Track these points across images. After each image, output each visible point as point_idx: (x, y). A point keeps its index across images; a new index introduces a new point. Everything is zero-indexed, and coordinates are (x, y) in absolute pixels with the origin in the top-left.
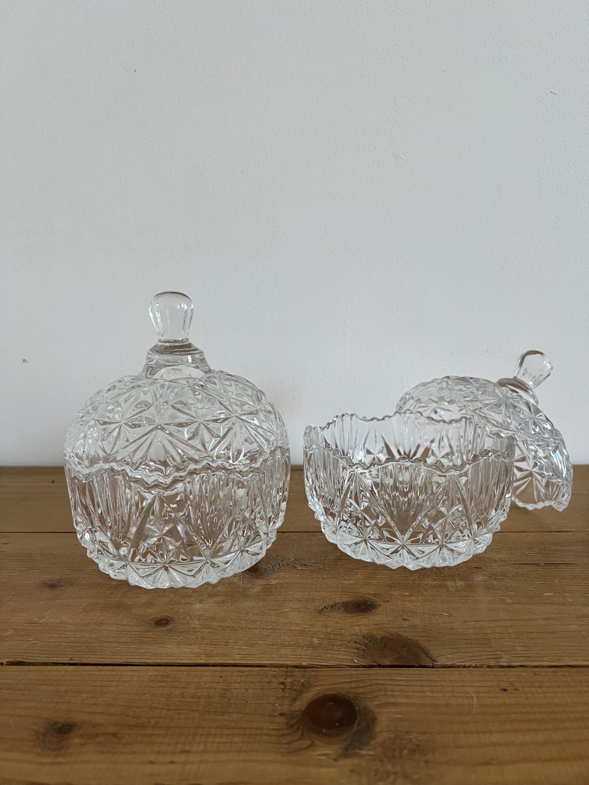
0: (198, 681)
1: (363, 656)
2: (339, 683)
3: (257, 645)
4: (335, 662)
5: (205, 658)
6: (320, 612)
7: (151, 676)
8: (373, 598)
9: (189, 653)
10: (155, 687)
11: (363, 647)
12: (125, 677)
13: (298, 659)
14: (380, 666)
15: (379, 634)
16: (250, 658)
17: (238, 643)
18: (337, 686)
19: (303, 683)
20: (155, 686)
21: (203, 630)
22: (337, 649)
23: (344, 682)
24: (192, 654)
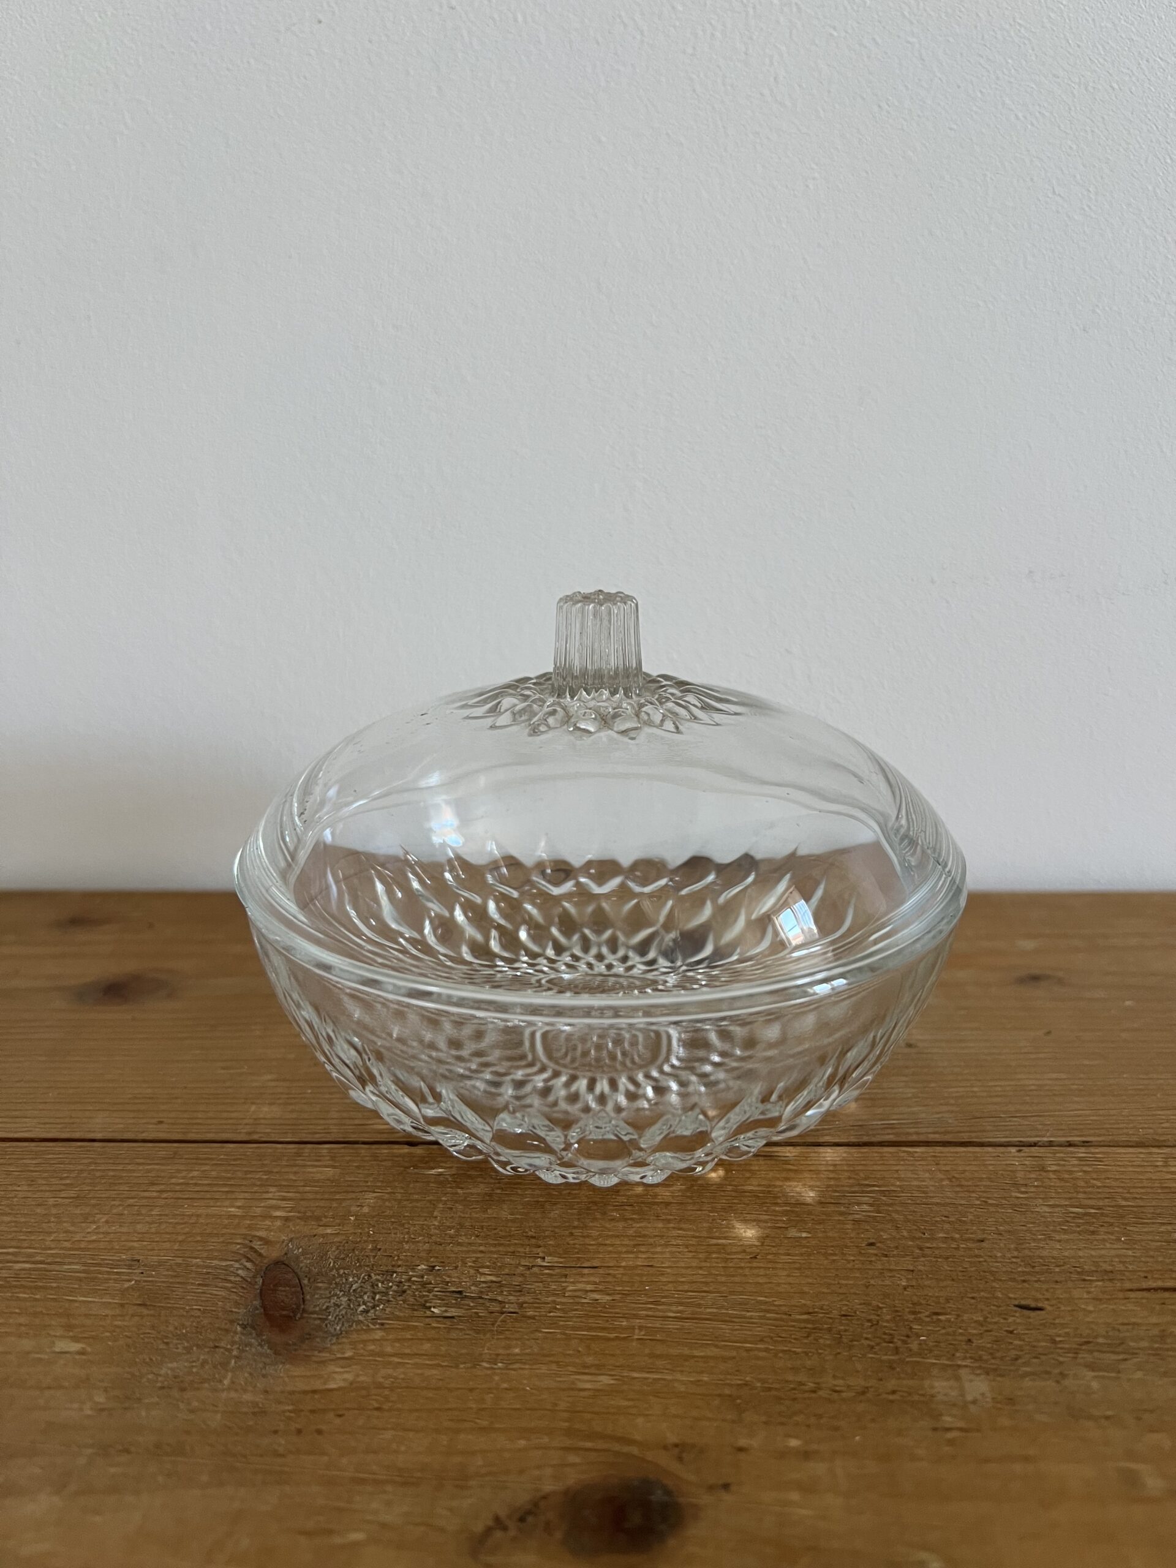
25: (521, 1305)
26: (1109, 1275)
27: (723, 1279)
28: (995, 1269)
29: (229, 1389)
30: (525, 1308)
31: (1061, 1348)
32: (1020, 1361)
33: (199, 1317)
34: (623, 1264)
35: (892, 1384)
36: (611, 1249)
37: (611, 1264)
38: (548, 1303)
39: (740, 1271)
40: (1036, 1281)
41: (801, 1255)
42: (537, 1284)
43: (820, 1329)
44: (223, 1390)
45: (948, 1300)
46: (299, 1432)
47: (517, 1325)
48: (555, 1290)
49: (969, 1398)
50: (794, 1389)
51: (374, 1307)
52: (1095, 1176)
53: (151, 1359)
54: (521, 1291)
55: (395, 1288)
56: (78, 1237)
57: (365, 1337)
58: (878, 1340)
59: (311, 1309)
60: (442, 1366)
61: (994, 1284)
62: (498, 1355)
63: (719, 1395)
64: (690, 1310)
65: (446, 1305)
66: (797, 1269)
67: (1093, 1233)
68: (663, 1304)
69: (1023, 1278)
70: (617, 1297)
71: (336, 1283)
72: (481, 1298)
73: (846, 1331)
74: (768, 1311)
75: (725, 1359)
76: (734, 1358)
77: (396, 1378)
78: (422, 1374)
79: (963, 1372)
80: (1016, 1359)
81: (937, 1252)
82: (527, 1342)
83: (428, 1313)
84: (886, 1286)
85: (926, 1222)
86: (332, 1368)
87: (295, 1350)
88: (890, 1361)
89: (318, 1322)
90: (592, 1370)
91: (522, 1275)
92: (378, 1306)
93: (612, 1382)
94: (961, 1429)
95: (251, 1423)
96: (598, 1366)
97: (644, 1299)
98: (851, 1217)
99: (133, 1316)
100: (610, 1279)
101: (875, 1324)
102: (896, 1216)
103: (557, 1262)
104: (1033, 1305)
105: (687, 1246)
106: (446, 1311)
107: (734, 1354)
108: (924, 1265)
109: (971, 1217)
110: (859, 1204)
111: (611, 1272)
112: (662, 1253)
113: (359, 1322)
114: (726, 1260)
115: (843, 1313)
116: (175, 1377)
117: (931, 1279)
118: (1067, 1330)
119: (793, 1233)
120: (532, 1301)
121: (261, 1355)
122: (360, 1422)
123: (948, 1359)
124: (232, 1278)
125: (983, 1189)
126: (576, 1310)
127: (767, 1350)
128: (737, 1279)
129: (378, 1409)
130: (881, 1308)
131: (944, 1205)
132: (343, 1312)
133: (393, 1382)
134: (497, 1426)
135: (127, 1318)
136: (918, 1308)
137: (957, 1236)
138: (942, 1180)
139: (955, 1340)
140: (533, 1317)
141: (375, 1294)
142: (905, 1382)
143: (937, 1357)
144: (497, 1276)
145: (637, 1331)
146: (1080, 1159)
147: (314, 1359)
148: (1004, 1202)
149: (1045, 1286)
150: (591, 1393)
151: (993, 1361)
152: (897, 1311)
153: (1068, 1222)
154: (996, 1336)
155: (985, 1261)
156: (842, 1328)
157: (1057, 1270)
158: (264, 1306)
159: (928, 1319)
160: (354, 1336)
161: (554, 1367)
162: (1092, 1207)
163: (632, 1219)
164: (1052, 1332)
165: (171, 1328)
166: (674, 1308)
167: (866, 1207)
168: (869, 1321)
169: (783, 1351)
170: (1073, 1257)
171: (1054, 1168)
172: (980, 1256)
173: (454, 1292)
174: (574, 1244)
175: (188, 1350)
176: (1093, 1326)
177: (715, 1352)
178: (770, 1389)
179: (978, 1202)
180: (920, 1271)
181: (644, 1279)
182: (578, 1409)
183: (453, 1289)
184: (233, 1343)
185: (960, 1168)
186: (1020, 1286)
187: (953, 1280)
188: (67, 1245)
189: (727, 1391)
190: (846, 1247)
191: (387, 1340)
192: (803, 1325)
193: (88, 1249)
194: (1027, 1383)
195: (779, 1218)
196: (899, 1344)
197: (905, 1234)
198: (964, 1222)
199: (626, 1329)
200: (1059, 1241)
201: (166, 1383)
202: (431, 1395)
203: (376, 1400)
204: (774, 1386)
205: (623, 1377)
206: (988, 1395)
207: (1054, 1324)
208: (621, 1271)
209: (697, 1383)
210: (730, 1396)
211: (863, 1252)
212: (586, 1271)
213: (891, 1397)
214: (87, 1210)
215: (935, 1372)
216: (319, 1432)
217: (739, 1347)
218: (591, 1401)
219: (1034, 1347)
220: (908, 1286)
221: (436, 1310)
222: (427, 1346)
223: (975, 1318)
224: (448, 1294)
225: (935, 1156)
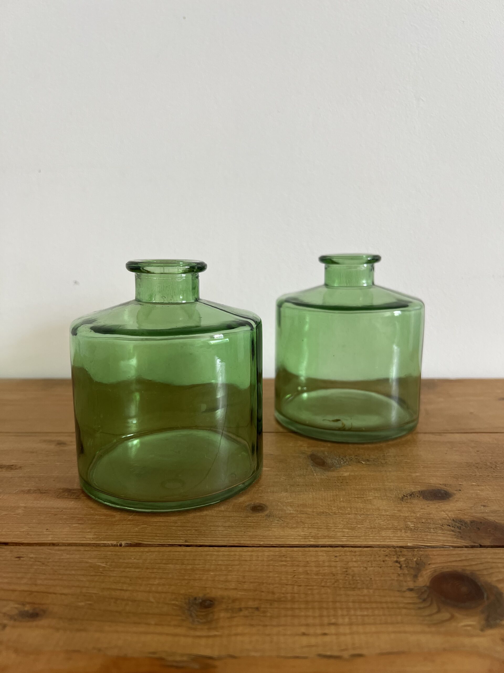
0: (315, 560)
1: (461, 537)
2: (450, 562)
3: (357, 528)
4: (437, 543)
5: (313, 540)
6: (402, 499)
7: (269, 556)
8: (445, 487)
9: (297, 535)
10: (277, 566)
11: (458, 530)
12: (244, 556)
13: (401, 540)
14: (481, 546)
15: (467, 519)
16: (356, 540)
17: (338, 526)
18: (449, 564)
19: (416, 561)
20: (277, 564)
21: (299, 515)
22: (433, 531)
23: (456, 561)
24: (299, 536)
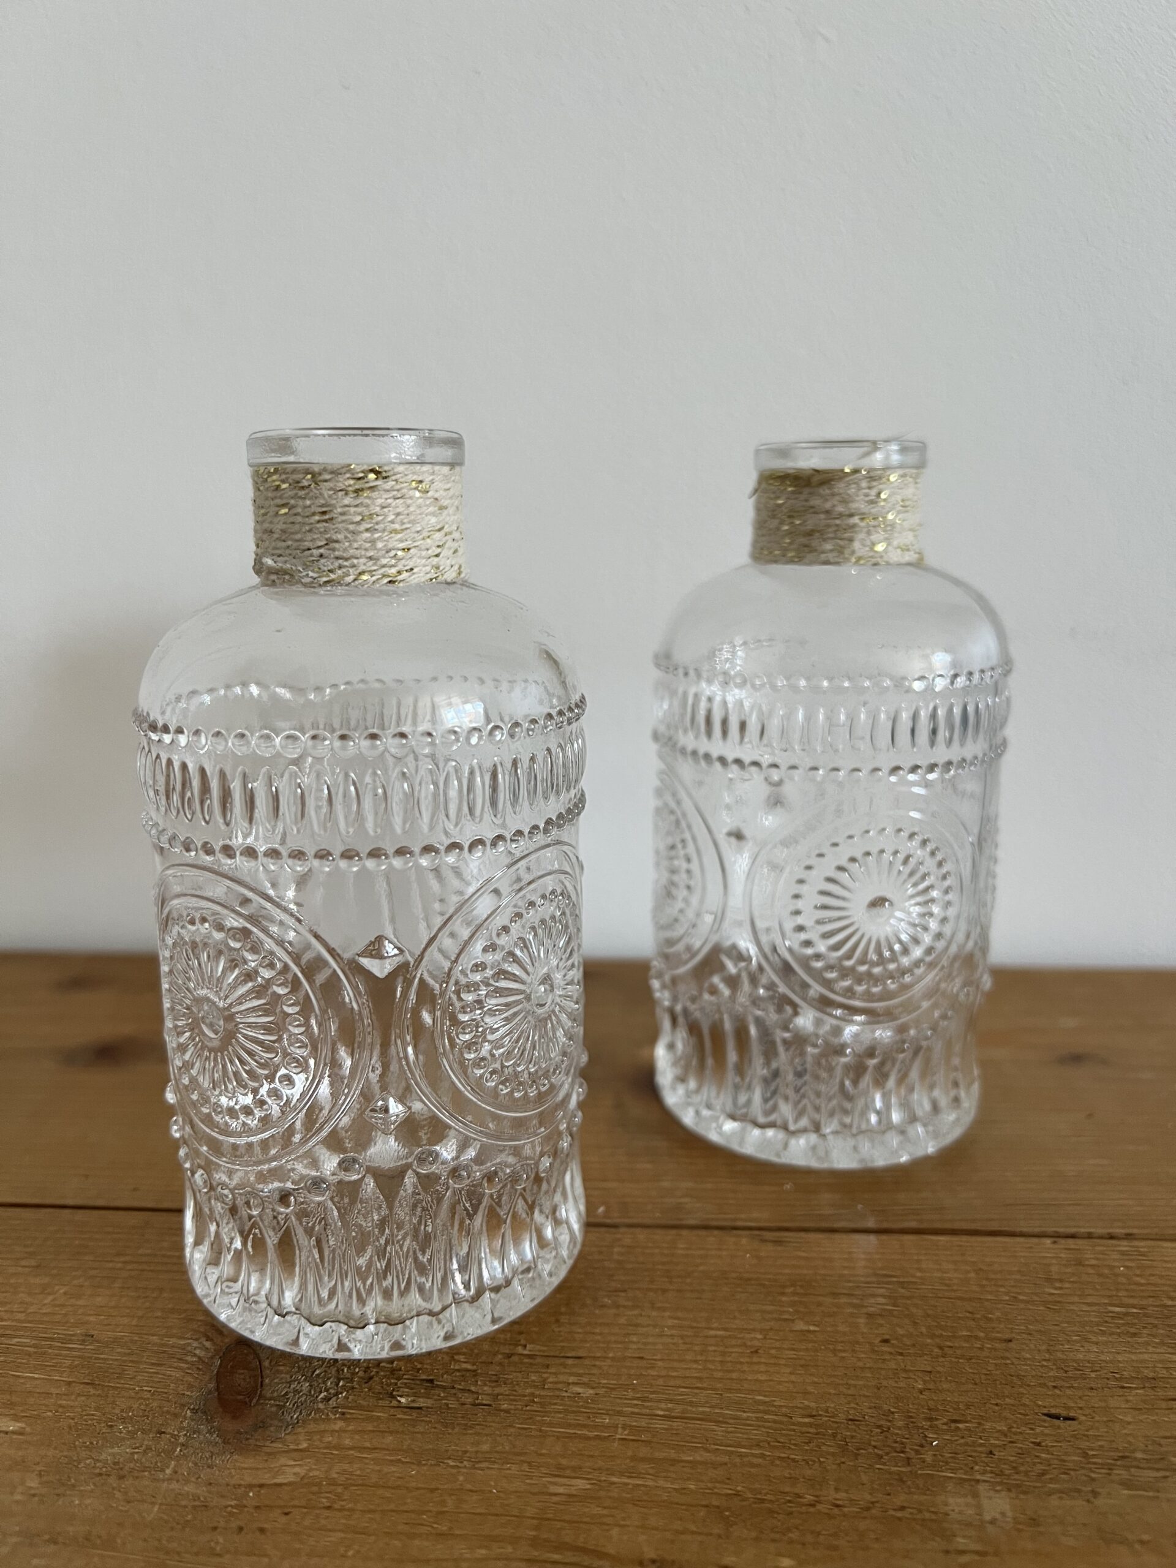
25: (496, 1397)
26: (1152, 1382)
27: (719, 1375)
28: (1023, 1374)
29: (170, 1480)
30: (500, 1400)
31: (1095, 1463)
32: (1048, 1477)
33: (148, 1399)
34: (611, 1355)
35: (900, 1499)
36: (599, 1337)
37: (598, 1355)
38: (525, 1396)
39: (739, 1366)
40: (1069, 1387)
41: (807, 1350)
42: (515, 1374)
43: (824, 1435)
44: (164, 1480)
45: (968, 1406)
46: (241, 1529)
47: (489, 1419)
48: (534, 1381)
49: (987, 1517)
50: (789, 1501)
51: (337, 1394)
52: (1138, 1272)
53: (91, 1443)
54: (497, 1381)
55: (361, 1374)
56: (32, 1309)
57: (322, 1427)
58: (887, 1449)
59: (268, 1395)
60: (403, 1463)
61: (1021, 1390)
62: (466, 1452)
63: (706, 1506)
64: (679, 1408)
65: (415, 1395)
66: (802, 1366)
67: (1134, 1335)
68: (651, 1400)
69: (1054, 1384)
70: (602, 1391)
71: (299, 1367)
72: (453, 1388)
73: (852, 1437)
74: (766, 1412)
75: (715, 1465)
76: (726, 1464)
77: (351, 1474)
78: (379, 1471)
79: (981, 1487)
80: (1043, 1474)
81: (959, 1352)
82: (498, 1438)
83: (394, 1403)
84: (900, 1388)
85: (948, 1317)
86: (283, 1460)
87: (247, 1439)
88: (899, 1473)
89: (274, 1409)
90: (568, 1472)
91: (500, 1364)
92: (341, 1393)
93: (588, 1487)
94: (977, 1553)
95: (189, 1517)
96: (574, 1469)
97: (631, 1394)
98: (864, 1310)
99: (79, 1395)
100: (595, 1371)
101: (884, 1431)
102: (914, 1310)
103: (540, 1351)
104: (1064, 1413)
105: (682, 1337)
106: (413, 1401)
107: (726, 1459)
108: (944, 1366)
109: (998, 1314)
110: (874, 1296)
111: (597, 1363)
112: (654, 1344)
113: (318, 1410)
114: (723, 1354)
115: (851, 1417)
116: (115, 1463)
117: (950, 1382)
118: (1100, 1443)
119: (801, 1326)
120: (507, 1393)
121: (209, 1442)
122: (307, 1523)
123: (966, 1473)
124: (189, 1358)
125: (1012, 1283)
126: (555, 1404)
127: (763, 1456)
128: (734, 1375)
129: (329, 1508)
130: (893, 1413)
131: (970, 1299)
132: (303, 1399)
133: (347, 1479)
134: (457, 1532)
135: (73, 1397)
136: (934, 1415)
137: (982, 1335)
138: (968, 1272)
139: (976, 1451)
140: (507, 1411)
141: (339, 1380)
142: (915, 1497)
143: (953, 1470)
144: (474, 1364)
145: (620, 1430)
146: (1123, 1253)
147: (268, 1450)
148: (1036, 1298)
149: (1080, 1393)
150: (563, 1498)
151: (1016, 1477)
152: (911, 1417)
153: (1106, 1322)
154: (1021, 1448)
155: (1013, 1364)
156: (849, 1433)
157: (1093, 1375)
158: (217, 1389)
159: (945, 1427)
160: (312, 1427)
161: (525, 1467)
162: (1134, 1306)
163: (624, 1306)
164: (1084, 1444)
165: (117, 1411)
166: (663, 1406)
167: (882, 1300)
168: (879, 1427)
169: (779, 1457)
170: (1111, 1362)
171: (1093, 1262)
172: (1008, 1359)
173: (424, 1380)
174: (560, 1332)
175: (132, 1435)
176: (1131, 1439)
177: (707, 1456)
178: (762, 1501)
179: (1007, 1298)
180: (939, 1372)
181: (632, 1372)
182: (551, 1516)
183: (424, 1377)
184: (182, 1429)
185: (988, 1260)
186: (1050, 1393)
187: (976, 1384)
188: (22, 1316)
189: (715, 1503)
190: (857, 1343)
191: (345, 1431)
192: (804, 1429)
193: (42, 1322)
194: (1054, 1501)
195: (786, 1309)
196: (912, 1454)
197: (924, 1330)
198: (990, 1320)
199: (606, 1427)
200: (1097, 1343)
201: (104, 1469)
202: (388, 1495)
203: (327, 1498)
204: (769, 1497)
205: (600, 1481)
206: (1009, 1514)
207: (1087, 1436)
208: (609, 1362)
209: (682, 1491)
210: (718, 1507)
211: (876, 1349)
212: (570, 1362)
213: (899, 1514)
214: (46, 1280)
215: (950, 1487)
216: (262, 1530)
217: (732, 1452)
218: (562, 1507)
219: (1064, 1461)
220: (925, 1389)
221: (403, 1400)
222: (389, 1439)
223: (998, 1428)
224: (418, 1382)
225: (961, 1246)
